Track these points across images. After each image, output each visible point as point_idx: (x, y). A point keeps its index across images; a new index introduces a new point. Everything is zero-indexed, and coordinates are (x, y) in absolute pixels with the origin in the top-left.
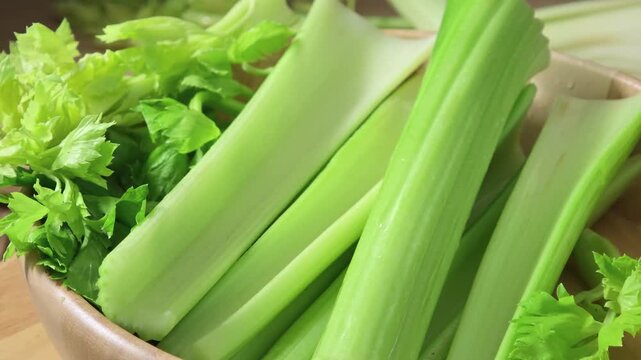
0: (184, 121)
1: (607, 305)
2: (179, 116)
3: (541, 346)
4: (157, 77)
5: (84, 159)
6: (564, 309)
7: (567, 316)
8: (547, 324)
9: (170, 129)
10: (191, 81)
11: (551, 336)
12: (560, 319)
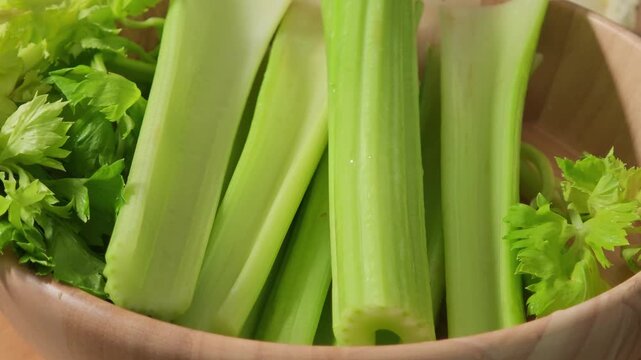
0: (108, 87)
1: (570, 207)
2: (101, 83)
3: (542, 257)
4: (44, 43)
5: (45, 143)
6: (543, 219)
7: (549, 224)
8: (538, 235)
9: (96, 97)
10: (89, 43)
11: (546, 246)
12: (544, 229)
